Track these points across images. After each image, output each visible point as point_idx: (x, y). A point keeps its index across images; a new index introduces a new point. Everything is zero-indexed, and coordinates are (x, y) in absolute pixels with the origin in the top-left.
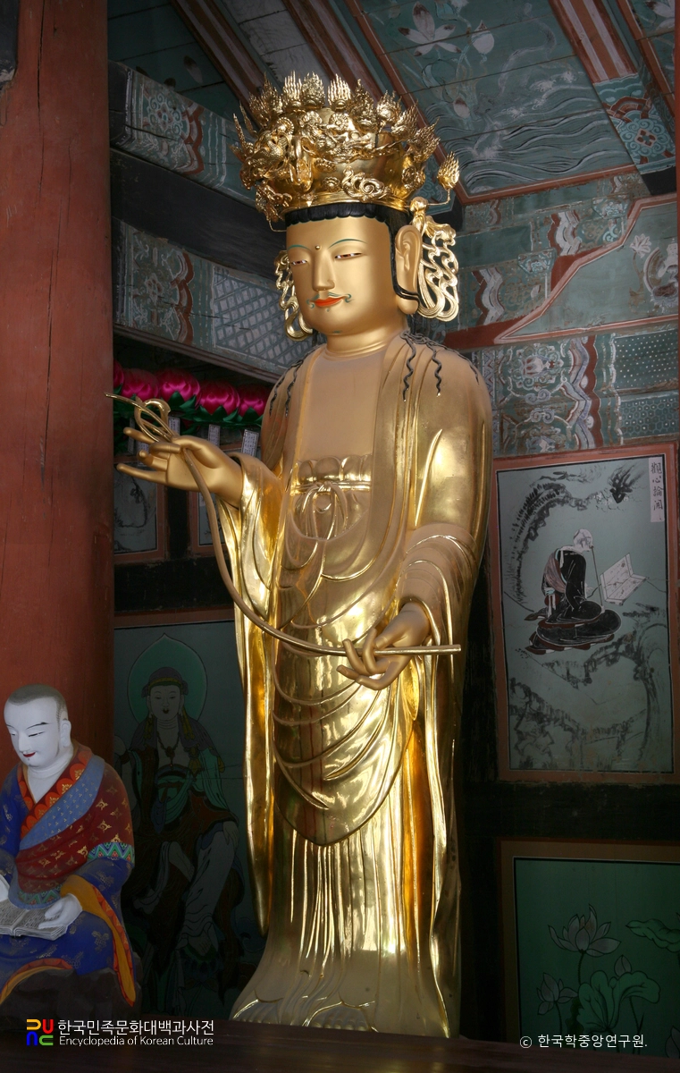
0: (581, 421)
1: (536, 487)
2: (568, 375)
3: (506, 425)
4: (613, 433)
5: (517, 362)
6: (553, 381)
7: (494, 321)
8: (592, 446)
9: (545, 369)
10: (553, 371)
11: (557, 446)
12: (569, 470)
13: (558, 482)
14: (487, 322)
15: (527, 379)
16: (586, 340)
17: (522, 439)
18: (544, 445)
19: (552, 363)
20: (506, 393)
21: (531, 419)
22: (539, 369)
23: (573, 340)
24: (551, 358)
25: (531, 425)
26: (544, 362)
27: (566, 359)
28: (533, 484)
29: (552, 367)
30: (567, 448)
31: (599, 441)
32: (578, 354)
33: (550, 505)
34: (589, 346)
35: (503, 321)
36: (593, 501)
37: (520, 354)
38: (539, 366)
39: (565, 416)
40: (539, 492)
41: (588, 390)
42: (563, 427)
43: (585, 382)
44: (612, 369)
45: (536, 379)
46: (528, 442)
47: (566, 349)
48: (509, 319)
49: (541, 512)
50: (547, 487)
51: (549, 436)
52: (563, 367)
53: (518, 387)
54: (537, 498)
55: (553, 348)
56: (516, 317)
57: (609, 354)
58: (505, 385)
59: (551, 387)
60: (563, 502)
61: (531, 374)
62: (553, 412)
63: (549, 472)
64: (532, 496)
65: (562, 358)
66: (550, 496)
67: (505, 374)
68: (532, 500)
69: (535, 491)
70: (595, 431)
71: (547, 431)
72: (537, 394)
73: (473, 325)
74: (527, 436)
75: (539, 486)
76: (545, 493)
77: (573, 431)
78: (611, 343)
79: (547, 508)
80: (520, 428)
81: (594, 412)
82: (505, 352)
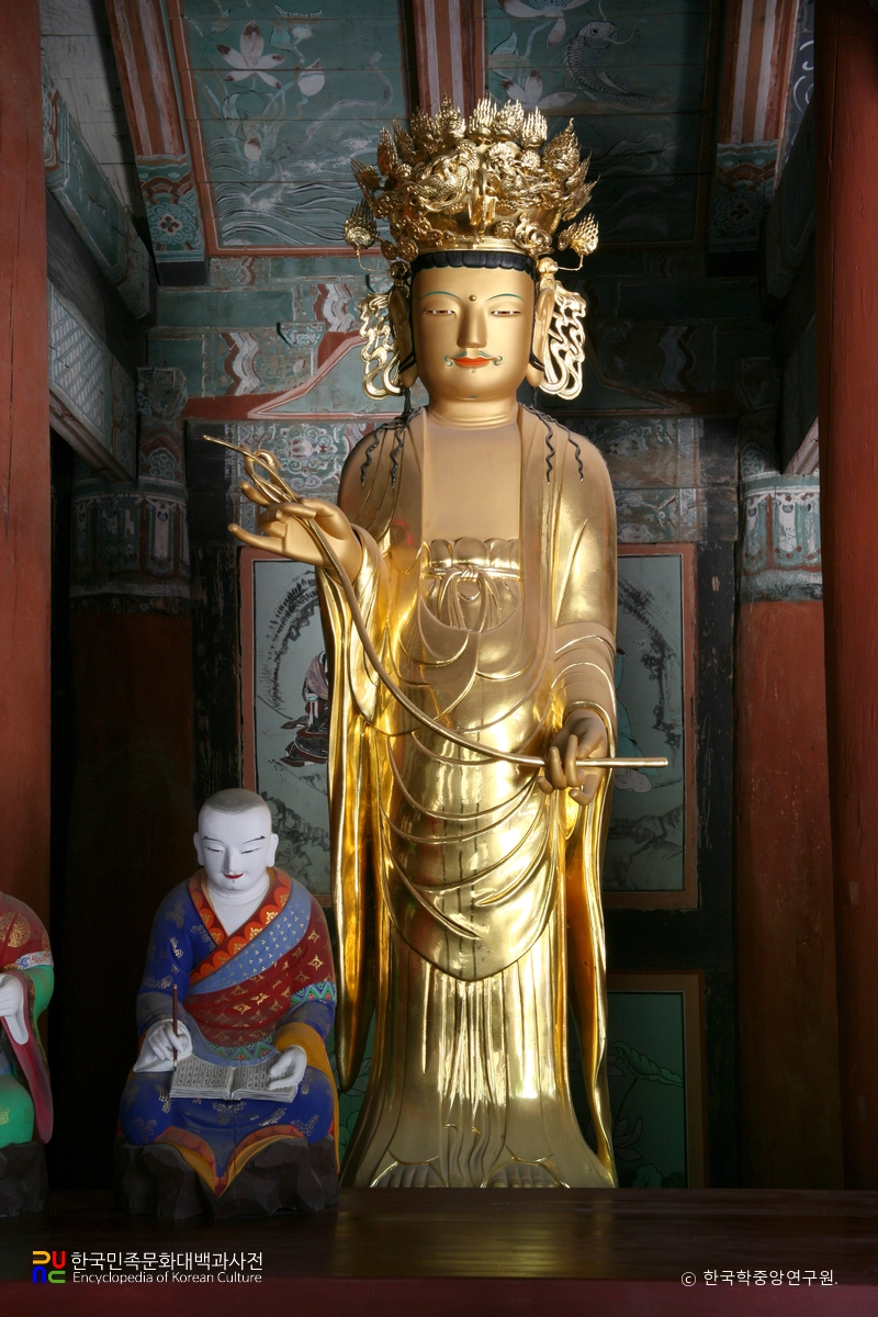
1: (300, 582)
5: (281, 442)
6: (324, 468)
7: (247, 392)
9: (315, 453)
10: (324, 457)
14: (239, 392)
15: (293, 462)
19: (323, 447)
23: (348, 425)
24: (322, 441)
26: (314, 446)
28: (297, 579)
29: (323, 451)
35: (258, 393)
37: (285, 433)
40: (303, 588)
48: (266, 393)
49: (305, 610)
52: (337, 453)
53: (283, 469)
54: (301, 594)
55: (324, 431)
56: (275, 391)
61: (298, 456)
64: (294, 591)
65: (335, 443)
69: (299, 586)
72: (305, 479)
73: (222, 393)
75: (303, 581)
82: (266, 429)
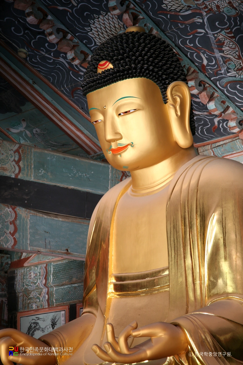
0: (44, 297)
2: (40, 279)
3: (24, 298)
4: (53, 301)
8: (47, 307)
11: (38, 307)
12: (40, 316)
13: (37, 321)
16: (45, 265)
17: (29, 304)
18: (34, 307)
20: (24, 286)
21: (31, 296)
22: (32, 277)
25: (31, 298)
27: (40, 273)
30: (40, 308)
31: (49, 305)
32: (43, 271)
33: (35, 331)
34: (46, 268)
36: (46, 329)
38: (33, 275)
39: (40, 295)
41: (45, 285)
42: (39, 299)
43: (44, 282)
44: (51, 277)
45: (31, 280)
46: (30, 305)
47: (40, 269)
50: (34, 323)
51: (36, 303)
57: (51, 270)
58: (23, 283)
59: (35, 283)
60: (38, 329)
62: (37, 293)
63: (34, 317)
66: (35, 327)
67: (24, 279)
68: (30, 328)
70: (48, 300)
71: (35, 301)
74: (29, 303)
76: (33, 326)
77: (42, 301)
78: (52, 266)
79: (33, 332)
80: (28, 300)
81: (48, 293)
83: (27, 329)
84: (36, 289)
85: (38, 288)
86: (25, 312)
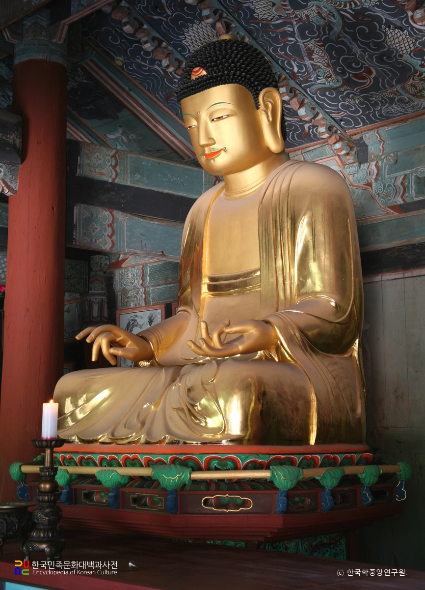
0: (142, 296)
2: (137, 279)
3: (123, 297)
4: (149, 300)
8: (144, 305)
11: (135, 306)
12: (138, 314)
13: (135, 318)
16: (142, 266)
17: (127, 302)
18: (132, 305)
20: (122, 286)
21: (129, 295)
22: (130, 277)
25: (129, 297)
27: (137, 273)
30: (138, 306)
31: (146, 304)
32: (139, 272)
33: (133, 327)
34: (142, 269)
36: (144, 325)
38: (130, 276)
39: (137, 294)
41: (142, 285)
42: (137, 298)
43: (141, 282)
44: (148, 277)
45: (129, 280)
46: (128, 303)
47: (137, 270)
50: (132, 320)
51: (133, 301)
57: (147, 271)
58: (122, 283)
59: (133, 283)
60: (136, 326)
62: (134, 293)
63: (132, 315)
66: (133, 324)
67: (122, 279)
68: (128, 325)
70: (145, 299)
71: (133, 300)
74: (128, 301)
76: (132, 322)
77: (140, 300)
78: (148, 267)
79: (132, 328)
80: (126, 299)
81: (145, 293)
83: (126, 325)
84: (134, 289)
85: (135, 288)
86: (124, 309)
